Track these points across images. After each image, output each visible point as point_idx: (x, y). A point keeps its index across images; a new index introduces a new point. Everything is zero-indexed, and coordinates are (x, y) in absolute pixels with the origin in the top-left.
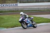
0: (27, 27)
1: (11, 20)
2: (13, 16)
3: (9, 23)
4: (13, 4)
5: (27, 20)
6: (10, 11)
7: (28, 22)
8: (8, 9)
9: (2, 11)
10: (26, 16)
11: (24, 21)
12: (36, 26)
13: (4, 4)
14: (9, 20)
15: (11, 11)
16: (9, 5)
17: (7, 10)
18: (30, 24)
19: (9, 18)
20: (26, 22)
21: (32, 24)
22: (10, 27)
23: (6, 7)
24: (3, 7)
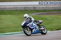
0: (32, 33)
1: (56, 21)
2: (58, 16)
3: (54, 25)
4: (59, 2)
5: (32, 24)
6: (55, 10)
7: (33, 27)
8: (53, 7)
9: (45, 10)
10: (31, 19)
11: (28, 25)
12: (45, 32)
13: (48, 2)
14: (54, 21)
15: (57, 10)
16: (54, 3)
17: (51, 9)
18: (36, 29)
19: (53, 19)
20: (30, 27)
21: (40, 30)
22: (55, 30)
23: (50, 5)
24: (47, 5)
